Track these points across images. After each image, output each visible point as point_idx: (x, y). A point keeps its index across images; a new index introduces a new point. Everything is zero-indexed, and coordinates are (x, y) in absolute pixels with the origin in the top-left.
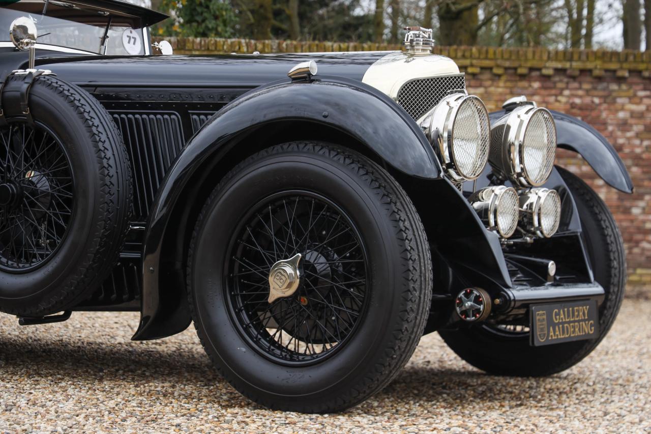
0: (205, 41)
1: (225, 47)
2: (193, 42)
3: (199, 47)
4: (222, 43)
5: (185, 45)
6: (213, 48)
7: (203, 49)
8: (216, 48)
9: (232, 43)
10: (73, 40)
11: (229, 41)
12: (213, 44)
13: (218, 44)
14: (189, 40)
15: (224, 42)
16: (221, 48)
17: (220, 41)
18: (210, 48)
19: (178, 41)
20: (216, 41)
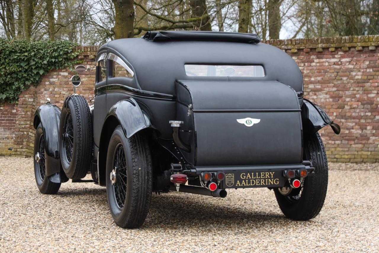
0: (363, 37)
1: (374, 40)
2: (357, 38)
3: (360, 41)
4: (372, 37)
5: (353, 40)
6: (368, 40)
7: (362, 41)
8: (369, 40)
9: (377, 37)
10: (298, 42)
11: (376, 36)
12: (367, 39)
13: (370, 38)
14: (355, 37)
15: (373, 37)
16: (372, 40)
17: (371, 37)
18: (366, 41)
19: (349, 38)
20: (369, 37)
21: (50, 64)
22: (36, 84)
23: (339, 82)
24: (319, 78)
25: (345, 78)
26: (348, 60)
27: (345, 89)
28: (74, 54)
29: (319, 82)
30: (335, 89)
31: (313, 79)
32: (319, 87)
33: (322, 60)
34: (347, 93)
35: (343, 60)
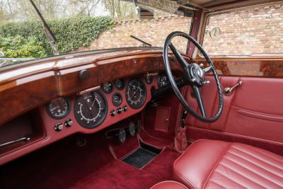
21: (101, 28)
22: (97, 38)
23: (268, 30)
24: (253, 28)
25: (273, 28)
26: (278, 14)
27: (272, 34)
28: (111, 22)
29: (253, 31)
30: (264, 35)
31: (248, 29)
32: (252, 34)
33: (257, 16)
34: (274, 37)
35: (274, 15)
